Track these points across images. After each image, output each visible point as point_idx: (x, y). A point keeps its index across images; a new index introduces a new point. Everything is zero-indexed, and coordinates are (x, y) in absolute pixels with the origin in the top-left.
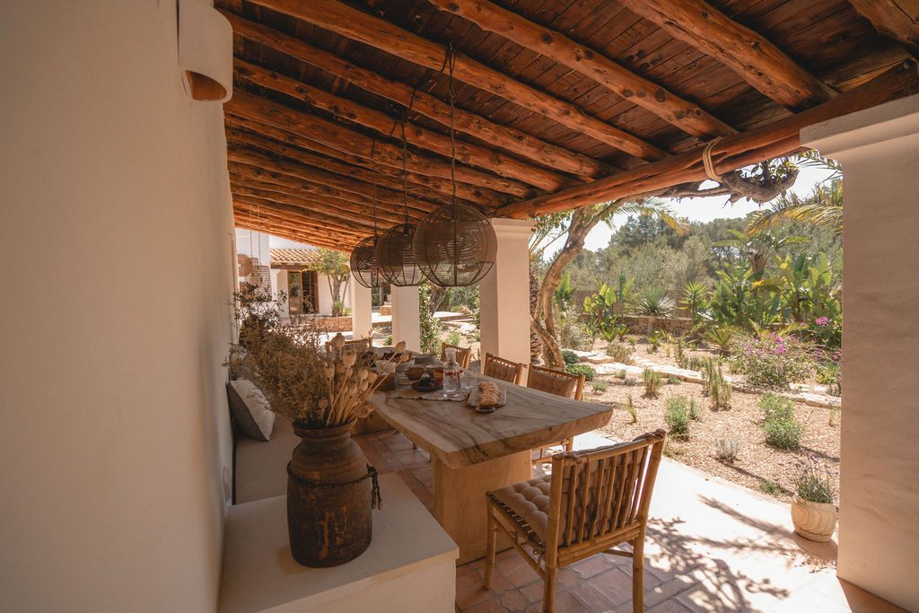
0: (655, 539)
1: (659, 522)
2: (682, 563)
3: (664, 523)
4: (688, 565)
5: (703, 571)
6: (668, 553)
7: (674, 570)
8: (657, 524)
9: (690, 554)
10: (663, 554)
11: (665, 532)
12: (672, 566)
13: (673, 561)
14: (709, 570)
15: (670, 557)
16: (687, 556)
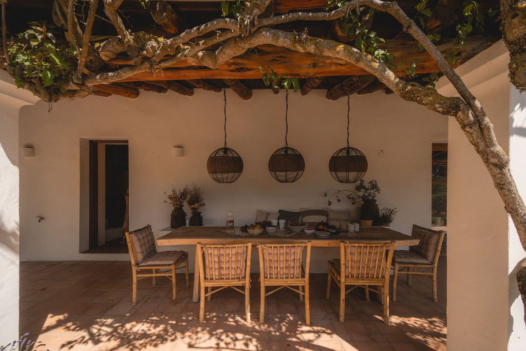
0: (138, 334)
1: (140, 347)
2: (119, 331)
3: (136, 347)
4: (116, 331)
5: (108, 333)
6: (128, 331)
7: (123, 326)
8: (141, 345)
9: (116, 337)
10: (131, 329)
11: (134, 342)
12: (124, 327)
13: (124, 329)
14: (104, 335)
15: (126, 330)
16: (117, 335)
